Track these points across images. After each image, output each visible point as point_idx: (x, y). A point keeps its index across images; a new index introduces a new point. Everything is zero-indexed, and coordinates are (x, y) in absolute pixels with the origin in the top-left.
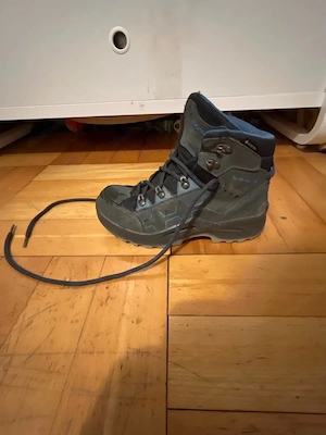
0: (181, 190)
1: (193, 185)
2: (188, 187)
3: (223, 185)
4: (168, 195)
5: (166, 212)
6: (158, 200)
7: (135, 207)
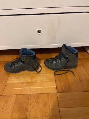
0: (62, 60)
1: (64, 59)
2: (63, 60)
3: (70, 60)
4: (60, 61)
5: (59, 64)
6: (58, 62)
7: (53, 63)
